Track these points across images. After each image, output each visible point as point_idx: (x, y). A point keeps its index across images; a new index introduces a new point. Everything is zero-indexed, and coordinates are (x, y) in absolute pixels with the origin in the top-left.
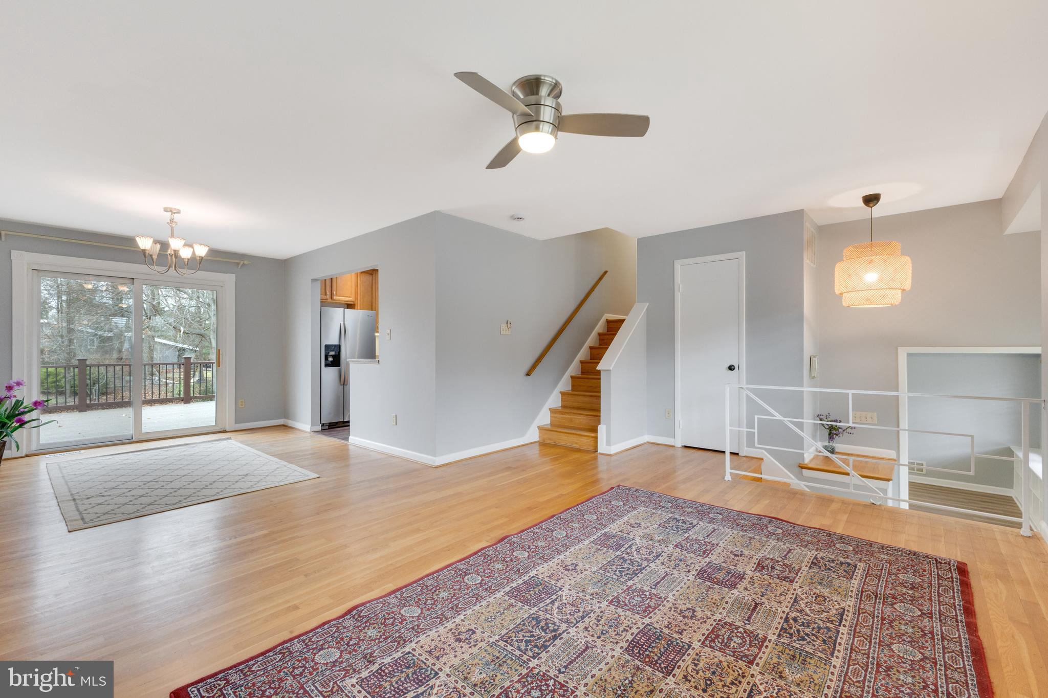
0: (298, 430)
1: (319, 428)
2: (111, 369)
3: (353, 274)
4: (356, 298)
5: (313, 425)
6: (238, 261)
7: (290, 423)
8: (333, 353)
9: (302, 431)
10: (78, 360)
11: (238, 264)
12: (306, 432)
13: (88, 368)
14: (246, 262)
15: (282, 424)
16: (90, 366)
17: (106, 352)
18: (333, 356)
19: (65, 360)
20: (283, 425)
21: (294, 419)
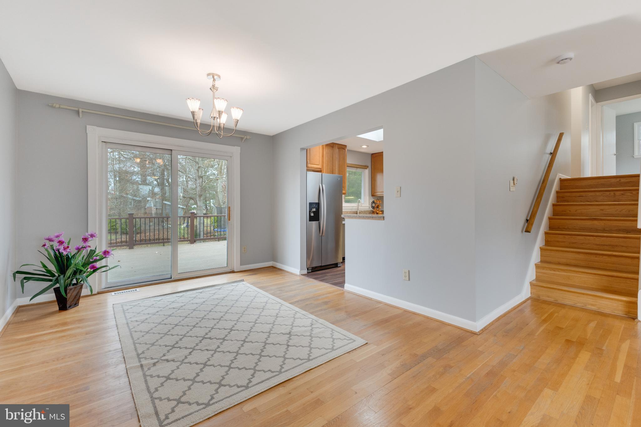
0: (288, 272)
1: (305, 272)
2: (143, 220)
3: (321, 146)
4: (323, 166)
5: (301, 269)
6: (243, 136)
7: (279, 265)
8: (314, 210)
9: (292, 274)
10: (128, 214)
11: (242, 138)
12: (296, 275)
13: (134, 220)
14: (248, 137)
15: (271, 265)
16: (135, 218)
17: (138, 209)
18: (314, 212)
19: (118, 214)
20: (272, 267)
21: (282, 263)
